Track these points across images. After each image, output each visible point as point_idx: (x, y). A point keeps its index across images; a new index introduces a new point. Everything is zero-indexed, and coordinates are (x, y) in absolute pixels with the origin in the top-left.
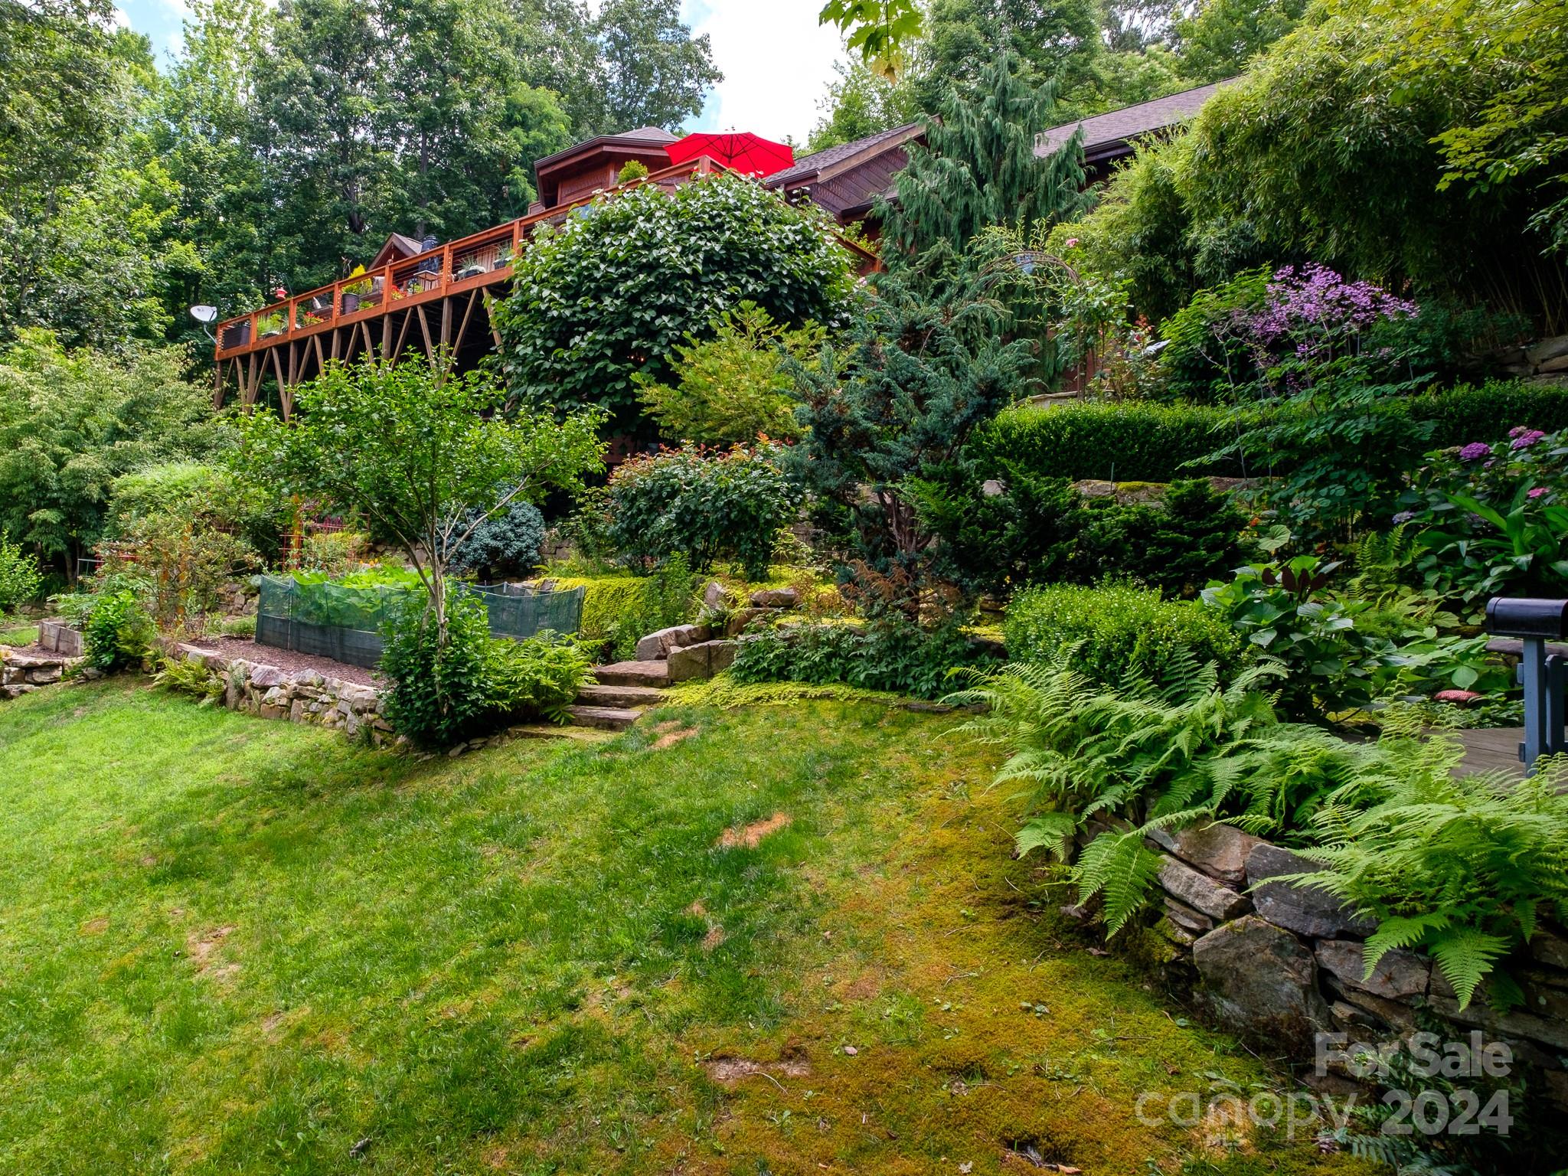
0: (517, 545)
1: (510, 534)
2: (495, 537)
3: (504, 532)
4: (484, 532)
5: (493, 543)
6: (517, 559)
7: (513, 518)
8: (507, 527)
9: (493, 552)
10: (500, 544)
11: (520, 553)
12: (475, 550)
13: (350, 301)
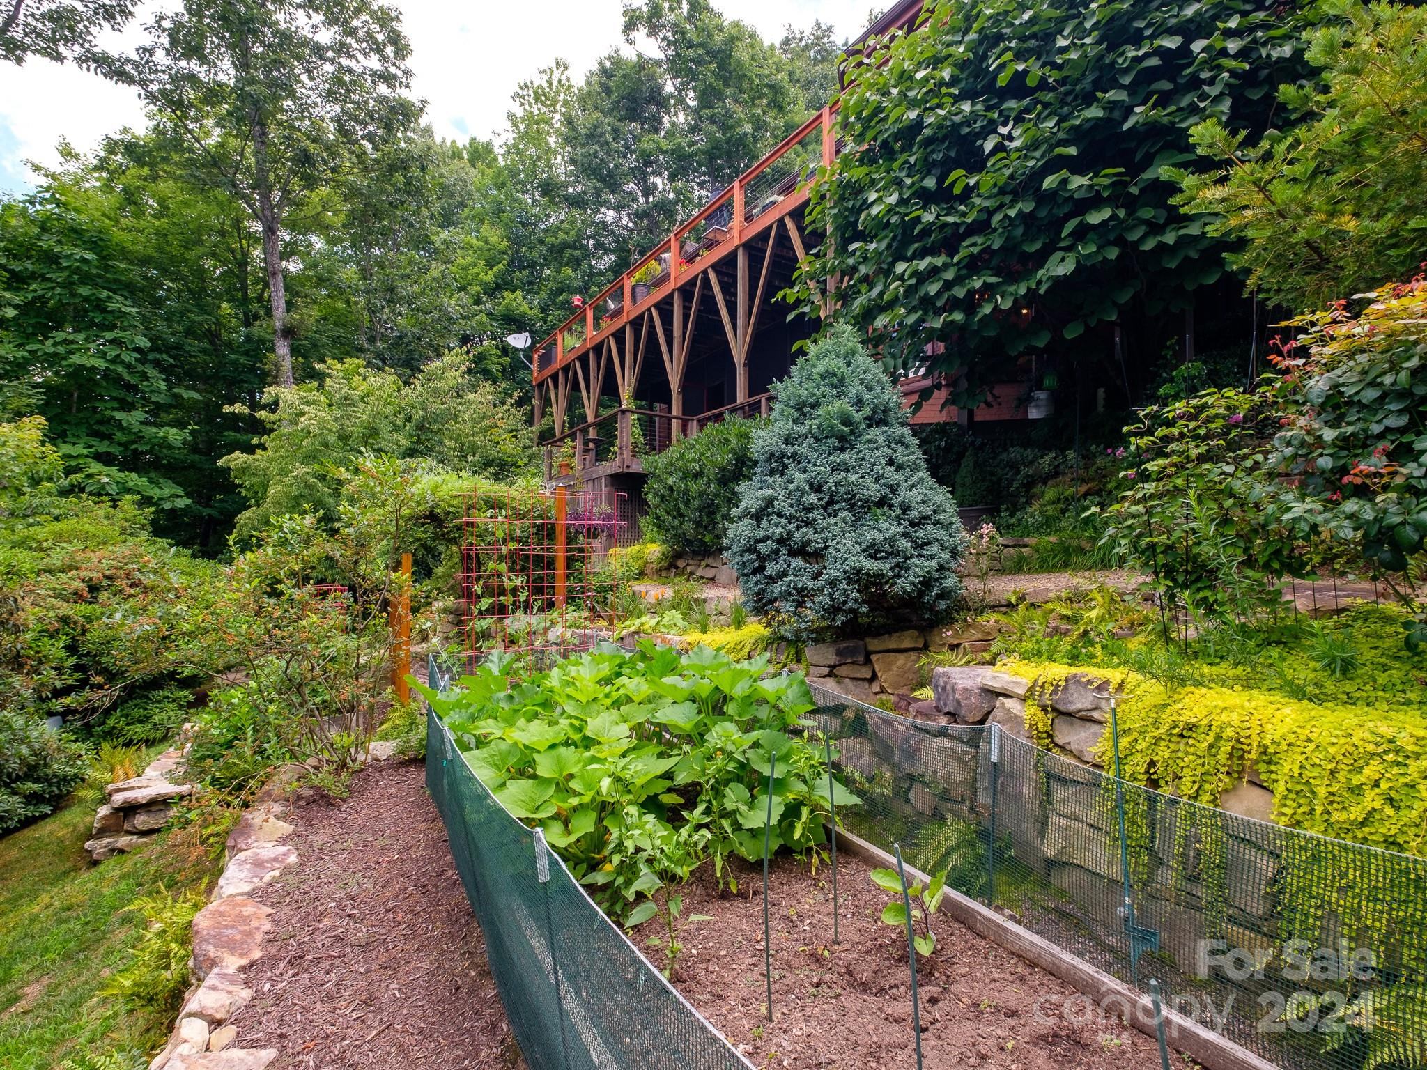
0: (921, 566)
1: (904, 544)
2: (873, 552)
3: (892, 541)
4: (848, 542)
5: (871, 565)
6: (921, 594)
7: (906, 508)
8: (896, 529)
9: (869, 584)
10: (884, 566)
11: (927, 583)
12: (833, 583)
13: (640, 291)
